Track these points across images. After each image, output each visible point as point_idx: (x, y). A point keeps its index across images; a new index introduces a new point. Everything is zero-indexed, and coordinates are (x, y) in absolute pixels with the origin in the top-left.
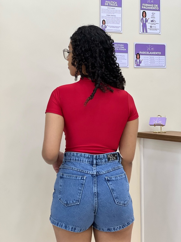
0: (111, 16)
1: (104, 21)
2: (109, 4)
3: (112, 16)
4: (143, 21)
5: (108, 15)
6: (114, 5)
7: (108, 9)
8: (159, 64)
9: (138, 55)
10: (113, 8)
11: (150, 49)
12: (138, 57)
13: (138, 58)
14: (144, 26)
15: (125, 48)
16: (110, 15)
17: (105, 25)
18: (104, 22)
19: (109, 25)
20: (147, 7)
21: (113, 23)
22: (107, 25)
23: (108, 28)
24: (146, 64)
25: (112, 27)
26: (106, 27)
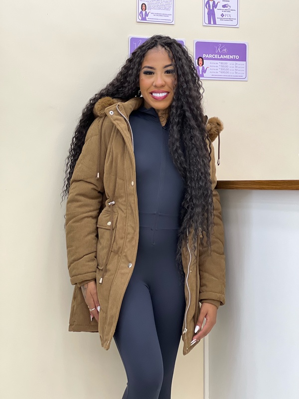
1: (144, 5)
4: (209, 6)
8: (236, 75)
9: (200, 59)
11: (221, 50)
12: (201, 62)
13: (201, 65)
14: (211, 14)
17: (146, 12)
23: (150, 16)
24: (214, 74)
25: (157, 14)
26: (147, 15)
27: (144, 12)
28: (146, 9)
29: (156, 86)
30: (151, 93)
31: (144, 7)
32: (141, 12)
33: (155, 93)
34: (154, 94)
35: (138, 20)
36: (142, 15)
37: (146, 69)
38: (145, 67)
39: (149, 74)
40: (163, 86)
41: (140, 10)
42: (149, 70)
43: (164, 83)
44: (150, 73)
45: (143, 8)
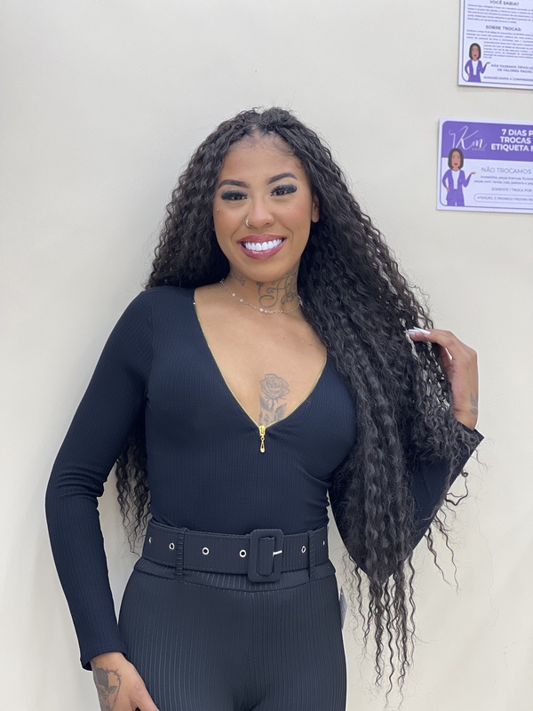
0: (502, 30)
1: (475, 47)
3: (507, 28)
5: (493, 27)
7: (492, 5)
10: (510, 4)
16: (499, 28)
17: (480, 63)
18: (475, 52)
19: (494, 60)
21: (512, 55)
22: (489, 60)
23: (489, 71)
25: (507, 68)
26: (481, 69)
27: (475, 64)
28: (480, 56)
29: (251, 227)
30: (243, 243)
31: (475, 51)
32: (469, 64)
33: (251, 242)
34: (249, 246)
35: (462, 82)
36: (472, 70)
37: (226, 188)
38: (226, 182)
39: (236, 199)
40: (268, 225)
41: (467, 58)
42: (235, 189)
43: (270, 218)
44: (238, 196)
45: (473, 53)
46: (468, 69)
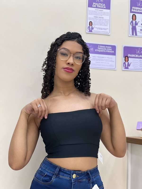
0: (98, 18)
2: (96, 6)
3: (100, 17)
4: (133, 24)
5: (96, 17)
6: (102, 7)
7: (96, 11)
9: (127, 57)
10: (101, 10)
11: (140, 52)
12: (127, 59)
13: (126, 61)
14: (134, 29)
15: (112, 50)
19: (96, 26)
20: (138, 10)
21: (101, 25)
23: (95, 29)
24: (135, 67)
25: (99, 28)
27: (91, 27)
28: (92, 25)
31: (91, 23)
32: (89, 27)
35: (87, 32)
46: (89, 28)
